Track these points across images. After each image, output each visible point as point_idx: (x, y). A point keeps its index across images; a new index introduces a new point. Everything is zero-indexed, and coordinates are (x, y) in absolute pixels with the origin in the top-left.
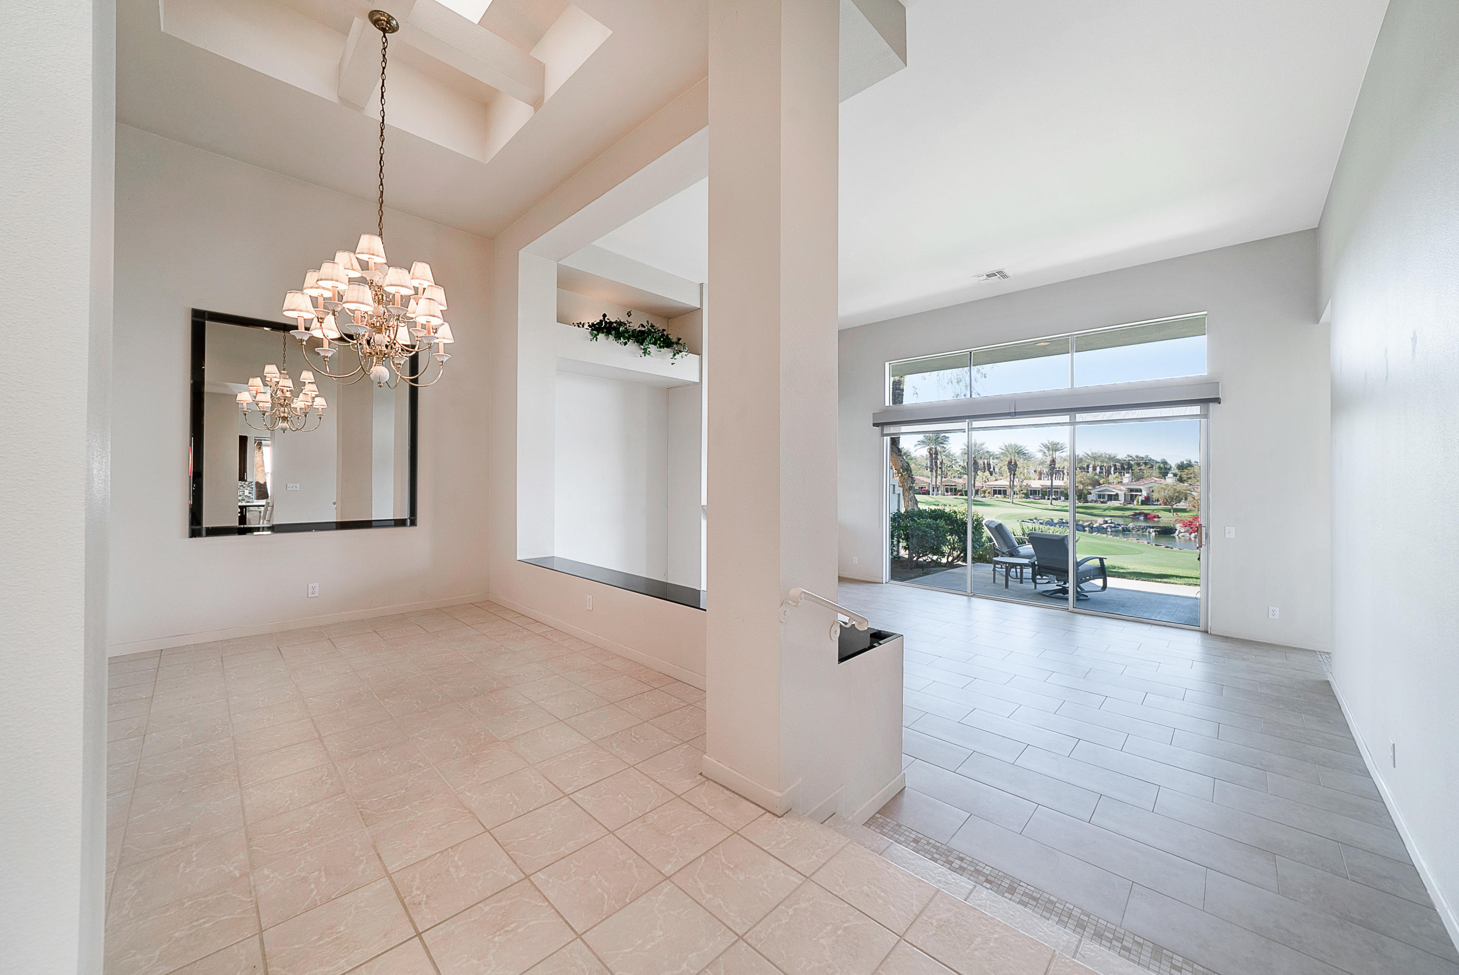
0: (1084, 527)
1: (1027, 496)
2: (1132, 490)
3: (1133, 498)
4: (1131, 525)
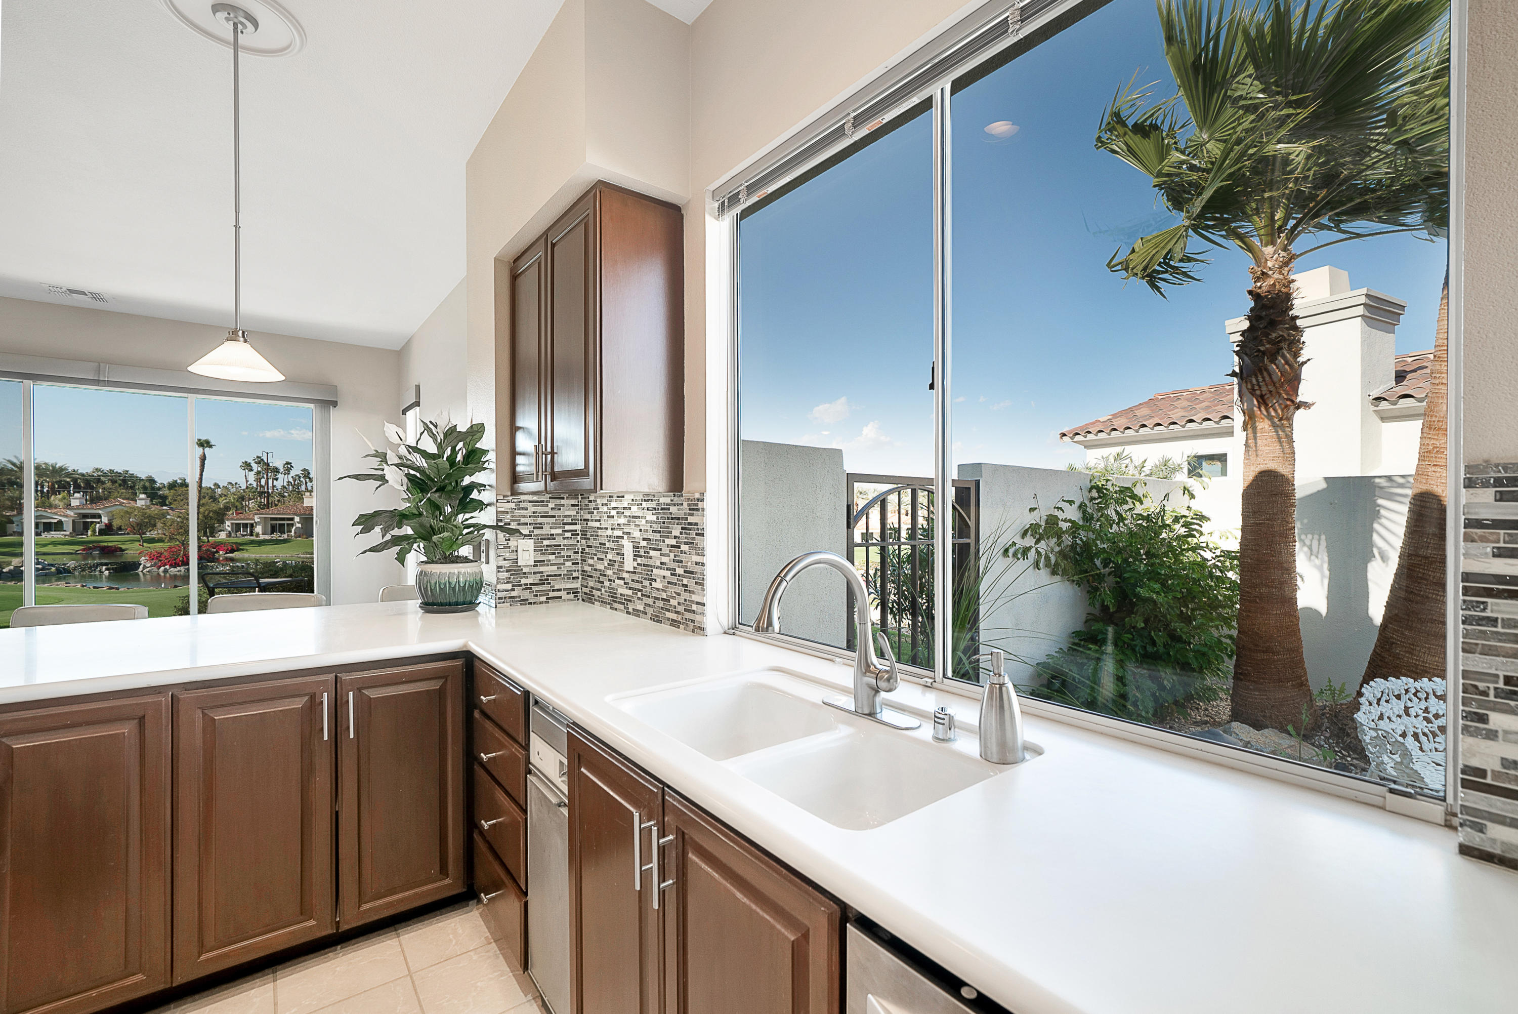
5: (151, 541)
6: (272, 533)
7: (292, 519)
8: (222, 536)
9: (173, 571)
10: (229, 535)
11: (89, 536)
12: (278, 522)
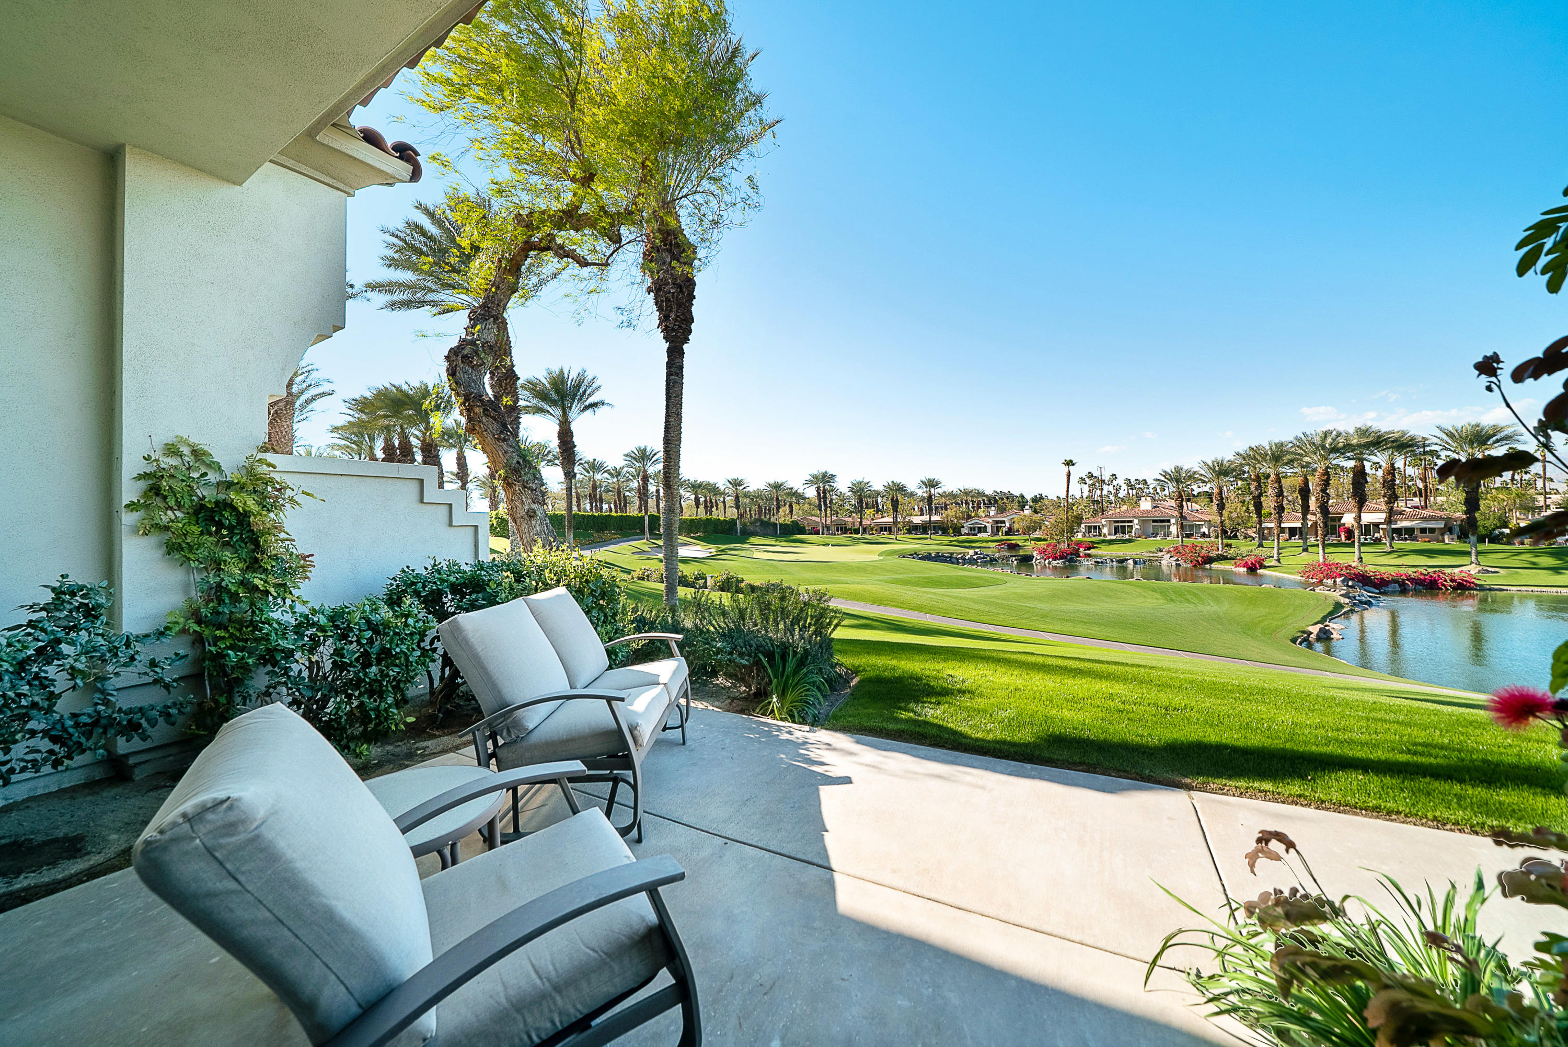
0: (958, 559)
1: (909, 532)
2: (997, 522)
3: (998, 529)
4: (997, 555)
5: (1039, 540)
6: (1115, 534)
7: (1131, 522)
8: (1080, 536)
9: (1054, 563)
10: (1084, 536)
11: (1000, 537)
12: (1120, 524)
